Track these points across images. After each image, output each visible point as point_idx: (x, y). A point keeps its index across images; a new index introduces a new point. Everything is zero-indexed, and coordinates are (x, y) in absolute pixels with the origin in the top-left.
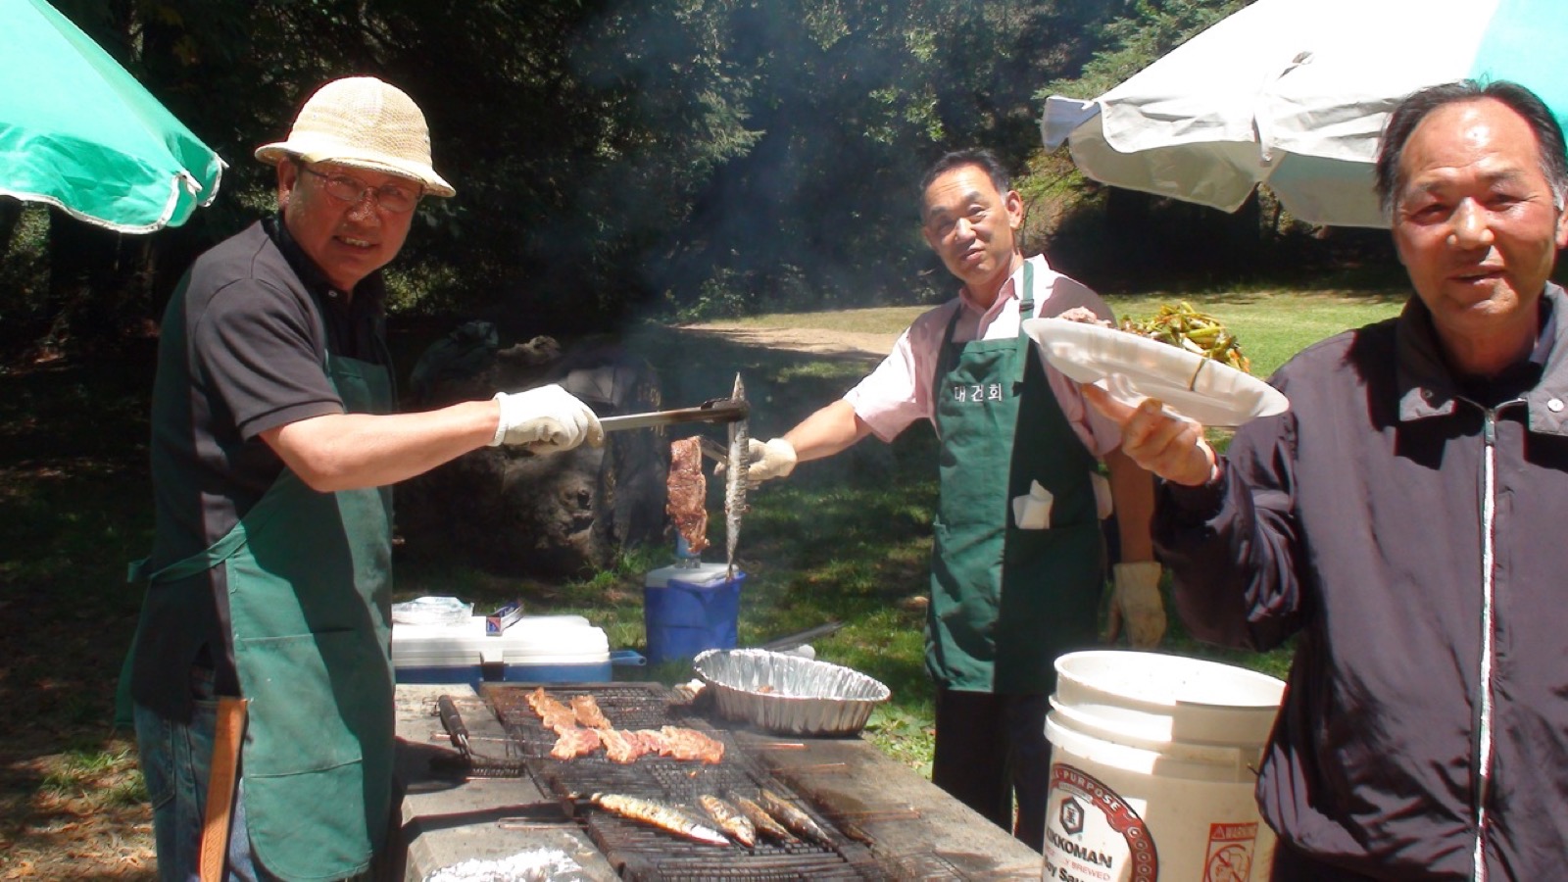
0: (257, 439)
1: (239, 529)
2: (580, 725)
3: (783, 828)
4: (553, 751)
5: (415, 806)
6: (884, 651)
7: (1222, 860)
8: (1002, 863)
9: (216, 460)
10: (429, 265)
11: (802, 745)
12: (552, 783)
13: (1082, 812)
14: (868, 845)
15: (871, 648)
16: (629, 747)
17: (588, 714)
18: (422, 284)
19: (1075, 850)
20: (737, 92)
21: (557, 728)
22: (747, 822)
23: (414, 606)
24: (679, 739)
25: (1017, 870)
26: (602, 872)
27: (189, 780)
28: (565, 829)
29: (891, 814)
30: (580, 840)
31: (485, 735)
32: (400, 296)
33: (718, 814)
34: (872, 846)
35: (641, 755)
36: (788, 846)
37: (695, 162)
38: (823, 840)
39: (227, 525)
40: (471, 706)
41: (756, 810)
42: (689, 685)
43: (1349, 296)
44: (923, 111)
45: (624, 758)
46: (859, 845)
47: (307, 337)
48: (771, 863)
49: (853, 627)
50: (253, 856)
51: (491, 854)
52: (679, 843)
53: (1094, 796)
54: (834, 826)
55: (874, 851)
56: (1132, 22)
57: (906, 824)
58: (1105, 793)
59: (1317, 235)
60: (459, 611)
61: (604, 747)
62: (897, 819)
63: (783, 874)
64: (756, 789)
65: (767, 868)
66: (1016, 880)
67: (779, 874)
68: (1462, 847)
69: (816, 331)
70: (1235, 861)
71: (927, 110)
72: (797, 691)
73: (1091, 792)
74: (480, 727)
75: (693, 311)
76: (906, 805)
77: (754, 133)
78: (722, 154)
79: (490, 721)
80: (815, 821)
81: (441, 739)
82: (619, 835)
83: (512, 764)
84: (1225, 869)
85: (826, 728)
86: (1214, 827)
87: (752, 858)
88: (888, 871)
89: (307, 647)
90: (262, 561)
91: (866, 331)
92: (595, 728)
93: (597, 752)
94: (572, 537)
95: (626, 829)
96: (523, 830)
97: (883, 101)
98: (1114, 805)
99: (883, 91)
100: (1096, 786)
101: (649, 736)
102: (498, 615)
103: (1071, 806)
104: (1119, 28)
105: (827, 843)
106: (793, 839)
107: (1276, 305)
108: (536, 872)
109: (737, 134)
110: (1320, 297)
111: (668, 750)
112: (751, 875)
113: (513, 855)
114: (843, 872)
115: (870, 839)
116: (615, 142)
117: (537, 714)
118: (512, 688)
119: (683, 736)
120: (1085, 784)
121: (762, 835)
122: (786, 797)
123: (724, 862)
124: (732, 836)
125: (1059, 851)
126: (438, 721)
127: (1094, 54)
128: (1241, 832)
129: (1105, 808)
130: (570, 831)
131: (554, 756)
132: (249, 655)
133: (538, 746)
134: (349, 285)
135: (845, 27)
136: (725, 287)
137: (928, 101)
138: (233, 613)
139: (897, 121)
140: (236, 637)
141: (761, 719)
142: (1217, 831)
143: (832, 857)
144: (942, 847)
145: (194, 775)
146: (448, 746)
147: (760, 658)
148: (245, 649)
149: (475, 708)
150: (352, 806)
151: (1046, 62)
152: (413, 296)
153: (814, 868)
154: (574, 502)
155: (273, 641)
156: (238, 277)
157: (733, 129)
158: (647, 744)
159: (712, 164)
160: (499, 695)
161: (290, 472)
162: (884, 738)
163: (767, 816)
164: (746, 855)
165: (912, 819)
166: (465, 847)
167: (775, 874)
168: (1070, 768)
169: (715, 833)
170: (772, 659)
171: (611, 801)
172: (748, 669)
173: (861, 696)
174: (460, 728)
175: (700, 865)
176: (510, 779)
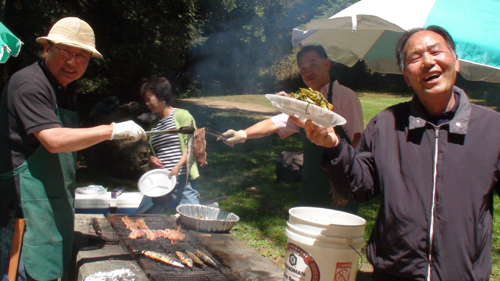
0: (32, 134)
1: (25, 163)
2: (138, 228)
3: (202, 262)
4: (129, 236)
5: (82, 255)
6: (241, 205)
7: (340, 274)
8: (272, 274)
9: (18, 141)
10: (99, 77)
11: (210, 235)
12: (128, 247)
13: (296, 259)
14: (230, 268)
15: (237, 204)
16: (154, 235)
17: (142, 224)
18: (97, 84)
19: (294, 271)
20: (199, 25)
21: (131, 229)
22: (190, 260)
23: (88, 188)
24: (171, 233)
25: (277, 276)
26: (142, 276)
27: (5, 245)
28: (131, 262)
29: (237, 258)
30: (136, 265)
31: (107, 231)
32: (90, 87)
33: (181, 257)
34: (231, 268)
35: (158, 238)
36: (204, 268)
37: (186, 47)
38: (215, 266)
39: (21, 162)
40: (103, 221)
41: (194, 256)
42: (175, 215)
43: (392, 95)
44: (260, 33)
45: (152, 239)
46: (226, 268)
47: (50, 101)
48: (198, 274)
49: (231, 197)
50: (25, 271)
51: (107, 270)
52: (168, 267)
53: (300, 254)
54: (219, 262)
55: (231, 270)
56: (327, 7)
57: (242, 261)
58: (303, 253)
59: (383, 75)
60: (103, 190)
61: (146, 235)
62: (239, 260)
63: (202, 277)
64: (194, 249)
65: (196, 275)
66: (276, 280)
67: (200, 277)
68: (423, 267)
69: (224, 102)
70: (344, 274)
71: (261, 32)
72: (210, 217)
73: (299, 252)
74: (106, 228)
75: (185, 94)
76: (243, 255)
77: (205, 38)
78: (195, 44)
79: (109, 226)
80: (213, 260)
81: (93, 232)
82: (149, 264)
83: (115, 240)
84: (341, 277)
85: (218, 230)
86: (338, 264)
87: (191, 272)
88: (236, 276)
89: (46, 203)
90: (33, 174)
91: (240, 102)
92: (143, 229)
93: (144, 237)
94: (141, 167)
95: (151, 262)
96: (118, 262)
97: (247, 29)
98: (306, 257)
99: (247, 26)
100: (301, 250)
101: (161, 232)
102: (115, 192)
103: (293, 257)
104: (322, 8)
105: (216, 267)
106: (205, 266)
107: (369, 97)
108: (120, 276)
109: (200, 38)
110: (384, 95)
111: (166, 237)
112: (191, 277)
113: (113, 270)
114: (221, 276)
115: (230, 266)
116: (160, 40)
117: (125, 224)
118: (117, 216)
119: (172, 232)
120: (297, 250)
121: (196, 264)
122: (204, 252)
123: (183, 273)
124: (186, 265)
125: (289, 271)
126: (92, 226)
127: (314, 16)
128: (346, 265)
129: (303, 257)
130: (133, 262)
131: (129, 238)
132: (27, 204)
133: (124, 235)
134: (65, 85)
135: (235, 5)
136: (195, 87)
137: (262, 30)
138: (21, 191)
139: (252, 36)
140: (22, 199)
141: (197, 227)
142: (339, 265)
143: (218, 272)
144: (253, 269)
145: (7, 243)
146: (95, 234)
147: (198, 207)
148: (25, 203)
149: (104, 222)
150: (59, 255)
151: (299, 18)
152: (94, 87)
153: (211, 275)
154: (142, 155)
155: (35, 201)
156: (28, 81)
157: (199, 37)
158: (160, 235)
159: (191, 47)
160: (112, 218)
161: (42, 146)
162: (240, 233)
163: (198, 258)
164: (190, 271)
165: (245, 260)
166: (98, 268)
167: (199, 277)
168: (293, 245)
169: (180, 264)
170: (202, 207)
171: (148, 253)
172: (194, 210)
173: (230, 220)
174: (99, 229)
175: (175, 274)
176: (114, 245)
